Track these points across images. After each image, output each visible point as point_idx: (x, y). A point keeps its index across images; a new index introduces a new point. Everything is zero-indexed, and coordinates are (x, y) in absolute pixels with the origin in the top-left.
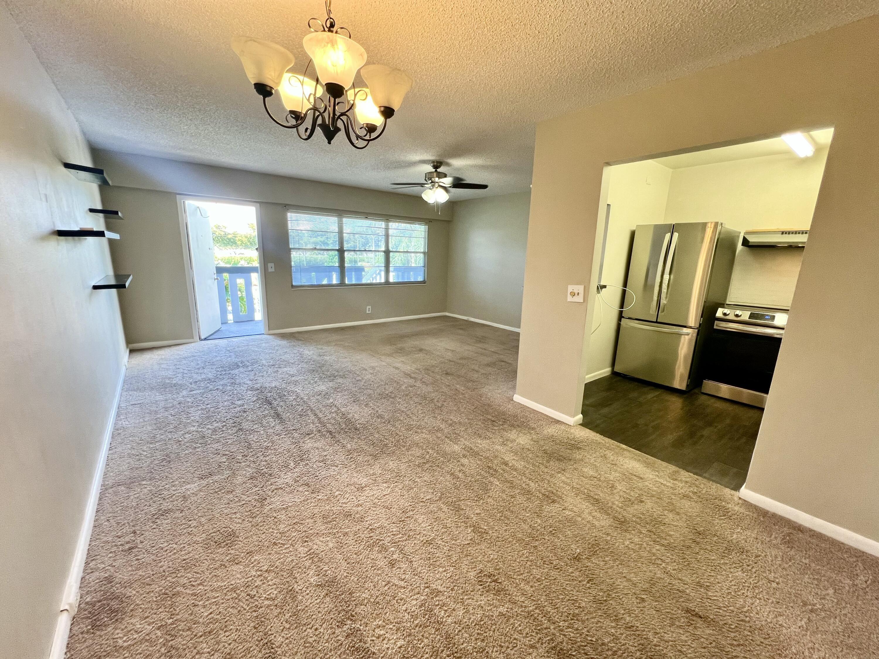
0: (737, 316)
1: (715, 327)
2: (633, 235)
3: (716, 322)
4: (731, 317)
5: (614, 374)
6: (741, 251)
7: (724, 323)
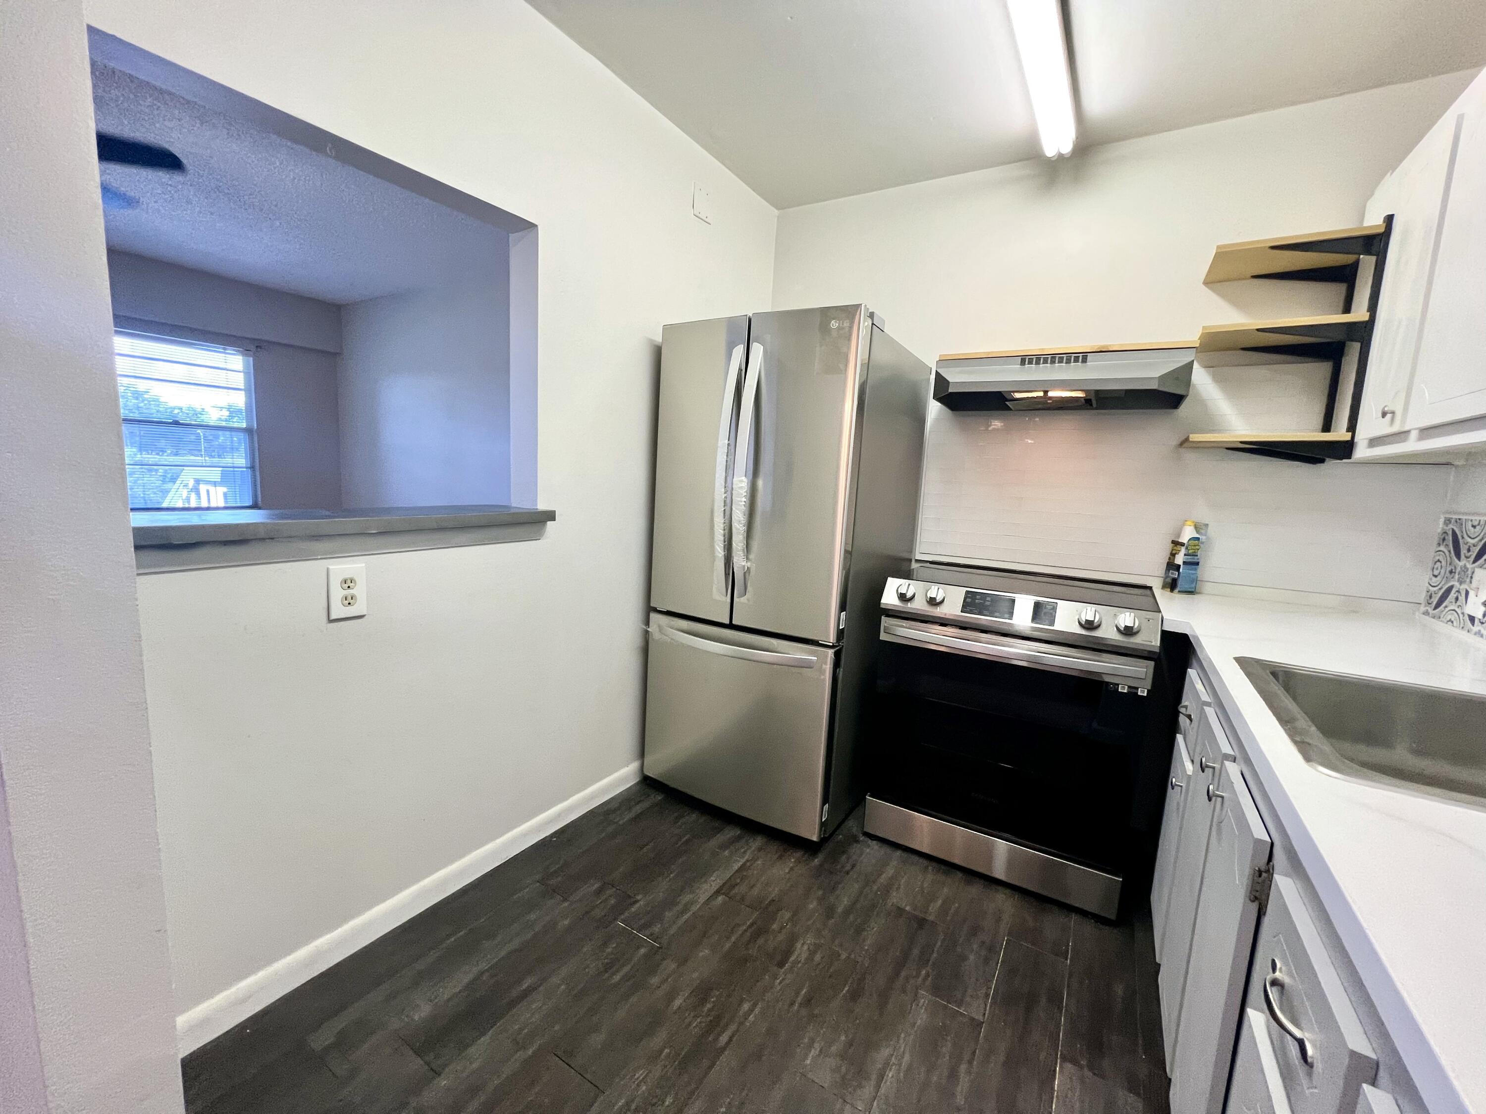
0: (932, 602)
1: (883, 637)
2: (658, 354)
3: (885, 621)
4: (919, 605)
5: (648, 783)
6: (937, 420)
7: (904, 623)
